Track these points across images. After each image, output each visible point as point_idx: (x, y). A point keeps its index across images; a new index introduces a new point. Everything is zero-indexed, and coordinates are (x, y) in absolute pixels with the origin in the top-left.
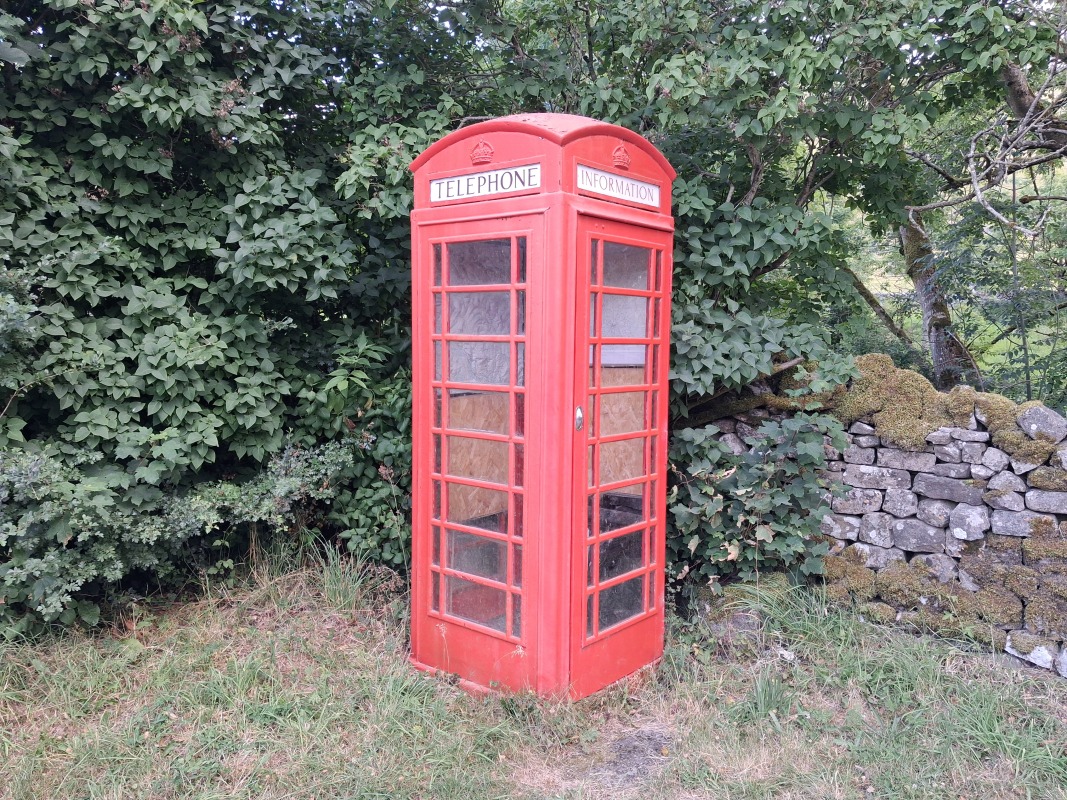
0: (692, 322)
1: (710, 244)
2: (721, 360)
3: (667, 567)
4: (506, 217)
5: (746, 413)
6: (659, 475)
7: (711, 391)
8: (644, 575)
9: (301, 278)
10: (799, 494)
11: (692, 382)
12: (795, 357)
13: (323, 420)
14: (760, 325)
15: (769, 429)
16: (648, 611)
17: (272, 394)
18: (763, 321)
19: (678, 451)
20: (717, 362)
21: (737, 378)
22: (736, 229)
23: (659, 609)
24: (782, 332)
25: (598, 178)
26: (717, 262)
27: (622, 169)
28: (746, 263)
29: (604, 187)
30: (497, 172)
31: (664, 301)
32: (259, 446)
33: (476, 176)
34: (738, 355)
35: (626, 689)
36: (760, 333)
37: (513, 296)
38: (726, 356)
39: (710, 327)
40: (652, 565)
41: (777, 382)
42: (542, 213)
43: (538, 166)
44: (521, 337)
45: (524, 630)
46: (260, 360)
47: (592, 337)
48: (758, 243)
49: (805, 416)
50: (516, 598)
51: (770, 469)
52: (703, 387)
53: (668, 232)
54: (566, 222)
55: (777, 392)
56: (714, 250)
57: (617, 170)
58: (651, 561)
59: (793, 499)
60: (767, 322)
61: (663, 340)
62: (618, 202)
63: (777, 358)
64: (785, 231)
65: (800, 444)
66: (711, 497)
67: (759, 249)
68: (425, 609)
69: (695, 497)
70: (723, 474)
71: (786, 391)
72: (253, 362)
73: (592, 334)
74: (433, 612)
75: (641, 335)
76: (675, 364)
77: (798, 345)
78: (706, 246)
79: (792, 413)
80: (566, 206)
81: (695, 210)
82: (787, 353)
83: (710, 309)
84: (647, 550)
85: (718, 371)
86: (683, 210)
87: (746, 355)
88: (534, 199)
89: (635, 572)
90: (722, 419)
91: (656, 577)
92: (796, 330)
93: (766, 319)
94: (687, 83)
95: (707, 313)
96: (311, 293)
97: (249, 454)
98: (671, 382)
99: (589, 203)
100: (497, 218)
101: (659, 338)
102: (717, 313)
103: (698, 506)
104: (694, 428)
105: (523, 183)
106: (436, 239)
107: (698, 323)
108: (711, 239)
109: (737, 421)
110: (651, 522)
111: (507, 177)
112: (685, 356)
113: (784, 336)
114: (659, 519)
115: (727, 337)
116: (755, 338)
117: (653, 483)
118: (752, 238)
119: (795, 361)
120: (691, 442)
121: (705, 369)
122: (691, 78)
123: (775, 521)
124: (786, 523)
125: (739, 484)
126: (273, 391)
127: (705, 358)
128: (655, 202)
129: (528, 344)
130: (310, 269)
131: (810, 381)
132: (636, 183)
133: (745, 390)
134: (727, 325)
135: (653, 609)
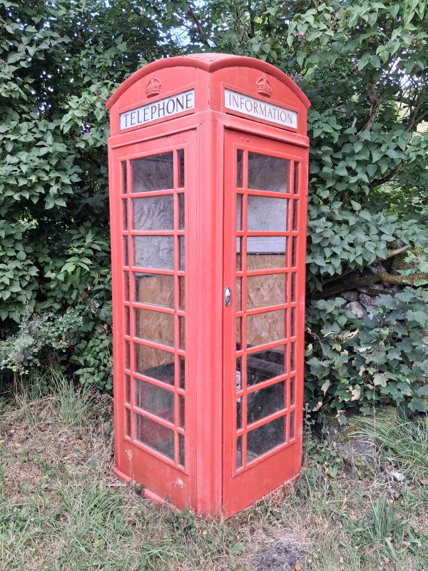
0: (324, 219)
1: (338, 160)
2: (348, 248)
3: (304, 406)
4: (170, 135)
5: (366, 287)
6: (298, 338)
7: (339, 272)
8: (286, 415)
9: (40, 193)
10: (408, 350)
11: (324, 265)
12: (404, 245)
13: (65, 293)
14: (377, 221)
15: (384, 300)
16: (288, 442)
17: (25, 275)
18: (380, 217)
19: (314, 317)
20: (344, 249)
21: (360, 262)
22: (358, 148)
23: (298, 439)
24: (395, 226)
25: (243, 101)
26: (344, 173)
27: (265, 96)
28: (367, 173)
29: (249, 109)
30: (164, 101)
31: (301, 203)
32: (17, 312)
33: (150, 106)
34: (360, 244)
35: (270, 504)
36: (377, 226)
37: (176, 198)
38: (351, 245)
39: (340, 223)
40: (293, 407)
41: (390, 264)
42: (195, 129)
43: (193, 92)
44: (182, 232)
45: (187, 462)
46: (17, 252)
47: (239, 231)
48: (376, 157)
49: (413, 290)
50: (181, 437)
51: (386, 332)
52: (334, 268)
53: (305, 148)
54: (214, 135)
55: (390, 271)
56: (342, 164)
57: (261, 97)
58: (292, 403)
59: (403, 354)
60: (383, 218)
61: (301, 232)
62: (262, 122)
63: (390, 246)
64: (398, 149)
65: (410, 312)
66: (339, 353)
67: (376, 163)
68: (122, 435)
69: (326, 353)
70: (348, 335)
71: (398, 271)
72: (12, 253)
73: (239, 227)
74: (127, 437)
75: (283, 229)
76: (311, 251)
77: (406, 236)
78: (335, 162)
79: (401, 287)
80: (214, 121)
81: (326, 133)
82: (398, 241)
83: (339, 209)
84: (288, 396)
85: (345, 256)
86: (317, 133)
87: (367, 244)
88: (190, 118)
89: (278, 413)
90: (348, 291)
91: (295, 416)
92: (404, 225)
93: (381, 217)
94: (318, 28)
95: (337, 212)
96: (49, 204)
97: (10, 317)
98: (308, 266)
99: (235, 120)
100: (163, 137)
101: (297, 231)
102: (345, 212)
103: (329, 359)
104: (326, 299)
105: (182, 107)
106: (122, 158)
107: (329, 219)
108: (339, 156)
109: (360, 292)
110: (291, 374)
111: (171, 103)
112: (319, 245)
113: (396, 229)
114: (298, 371)
115: (352, 230)
116: (374, 231)
117: (293, 344)
118: (371, 155)
119: (405, 248)
120: (324, 311)
121: (334, 255)
122: (322, 23)
123: (388, 370)
124: (397, 371)
125: (361, 342)
126: (25, 273)
127: (335, 246)
128: (294, 125)
129: (186, 237)
130: (47, 187)
131: (418, 264)
132: (278, 109)
133: (366, 269)
134: (352, 220)
135: (293, 439)
